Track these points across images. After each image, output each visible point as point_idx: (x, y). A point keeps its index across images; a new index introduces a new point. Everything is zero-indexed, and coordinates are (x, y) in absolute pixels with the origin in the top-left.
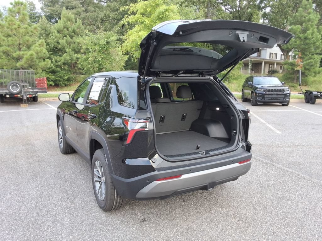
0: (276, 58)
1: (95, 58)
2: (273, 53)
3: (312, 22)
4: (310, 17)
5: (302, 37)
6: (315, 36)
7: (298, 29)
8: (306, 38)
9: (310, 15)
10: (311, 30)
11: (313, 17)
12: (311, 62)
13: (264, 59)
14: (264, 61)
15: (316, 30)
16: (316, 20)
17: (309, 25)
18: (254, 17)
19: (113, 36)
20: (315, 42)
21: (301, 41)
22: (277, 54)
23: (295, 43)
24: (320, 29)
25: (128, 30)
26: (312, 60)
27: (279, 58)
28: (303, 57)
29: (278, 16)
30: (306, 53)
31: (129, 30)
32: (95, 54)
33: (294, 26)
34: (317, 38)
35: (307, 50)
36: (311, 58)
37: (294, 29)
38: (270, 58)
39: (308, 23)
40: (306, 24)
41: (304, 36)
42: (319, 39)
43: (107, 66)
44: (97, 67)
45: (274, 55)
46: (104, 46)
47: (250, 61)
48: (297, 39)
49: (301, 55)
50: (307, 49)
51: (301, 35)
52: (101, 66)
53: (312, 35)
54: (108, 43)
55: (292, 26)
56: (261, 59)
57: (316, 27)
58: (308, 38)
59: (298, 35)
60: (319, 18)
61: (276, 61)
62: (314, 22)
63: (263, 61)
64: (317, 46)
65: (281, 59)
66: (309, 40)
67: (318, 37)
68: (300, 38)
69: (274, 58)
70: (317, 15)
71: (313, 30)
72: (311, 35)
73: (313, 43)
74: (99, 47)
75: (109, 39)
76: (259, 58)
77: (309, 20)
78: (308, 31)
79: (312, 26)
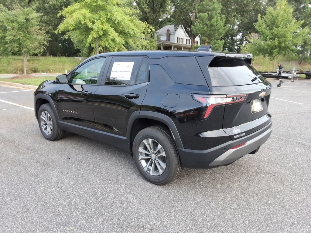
0: (183, 43)
1: (14, 36)
2: (180, 38)
3: (216, 11)
4: (214, 6)
5: (209, 24)
6: (219, 23)
7: (206, 17)
8: (212, 25)
9: (214, 5)
10: (216, 18)
11: (217, 6)
12: (216, 46)
13: (173, 43)
14: (174, 45)
15: (219, 18)
16: (219, 9)
17: (214, 14)
18: (167, 3)
19: (32, 13)
20: (219, 28)
21: (207, 28)
22: (183, 39)
23: (203, 30)
24: (222, 17)
25: (63, 7)
26: (217, 45)
27: (185, 43)
28: (209, 42)
29: (187, 3)
30: (212, 38)
31: (65, 7)
32: (14, 32)
33: (202, 13)
34: (220, 25)
35: (212, 36)
36: (216, 43)
37: (202, 16)
38: (178, 42)
39: (213, 12)
40: (211, 12)
41: (210, 23)
42: (221, 26)
43: (29, 46)
44: (17, 47)
45: (181, 40)
46: (23, 23)
47: (162, 45)
48: (205, 26)
49: (208, 40)
50: (212, 34)
51: (208, 22)
52: (22, 46)
53: (217, 22)
54: (27, 20)
55: (200, 14)
56: (171, 43)
57: (219, 15)
58: (213, 25)
59: (205, 22)
60: (221, 7)
61: (183, 45)
62: (217, 11)
63: (172, 45)
64: (220, 32)
65: (187, 44)
66: (214, 27)
67: (222, 24)
68: (207, 25)
69: (181, 43)
70: (220, 5)
71: (217, 18)
72: (215, 23)
73: (218, 30)
74: (18, 24)
75: (28, 16)
76: (169, 42)
77: (214, 9)
78: (213, 19)
79: (216, 14)
